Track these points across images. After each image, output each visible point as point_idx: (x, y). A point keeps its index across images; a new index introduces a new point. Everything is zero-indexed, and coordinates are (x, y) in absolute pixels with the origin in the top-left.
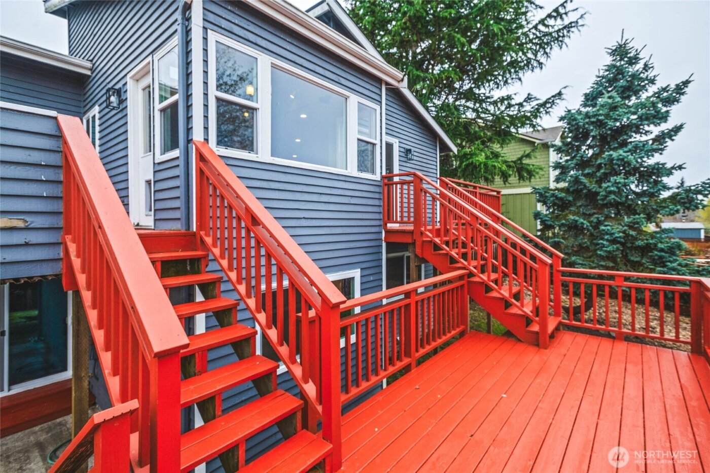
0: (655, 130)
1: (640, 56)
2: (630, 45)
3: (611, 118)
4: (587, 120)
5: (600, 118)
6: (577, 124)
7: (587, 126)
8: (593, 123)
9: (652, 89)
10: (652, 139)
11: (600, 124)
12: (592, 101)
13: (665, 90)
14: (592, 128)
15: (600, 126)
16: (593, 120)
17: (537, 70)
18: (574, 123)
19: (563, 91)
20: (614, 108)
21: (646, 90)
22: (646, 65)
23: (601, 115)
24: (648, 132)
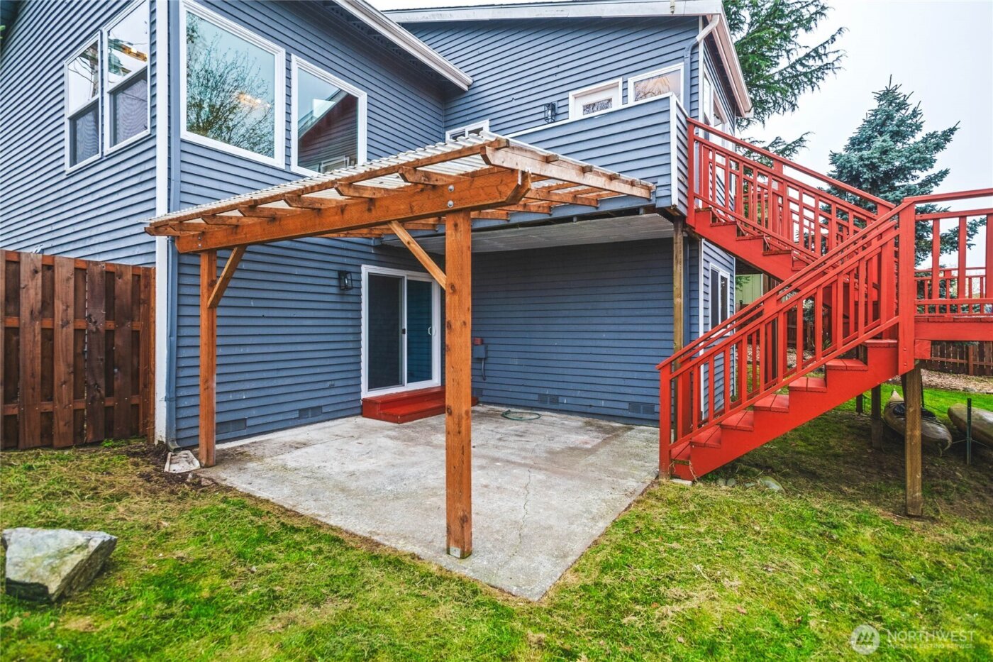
0: (922, 175)
1: (908, 102)
2: (898, 91)
3: (884, 161)
4: (861, 163)
5: (874, 161)
6: (851, 166)
7: (860, 169)
8: (866, 165)
9: (919, 136)
10: (919, 184)
11: (873, 167)
12: (858, 145)
13: (932, 135)
14: (865, 170)
15: (871, 170)
16: (866, 162)
17: (789, 112)
18: (849, 165)
19: (805, 137)
20: (885, 152)
21: (913, 136)
22: (914, 111)
23: (875, 158)
24: (915, 176)
